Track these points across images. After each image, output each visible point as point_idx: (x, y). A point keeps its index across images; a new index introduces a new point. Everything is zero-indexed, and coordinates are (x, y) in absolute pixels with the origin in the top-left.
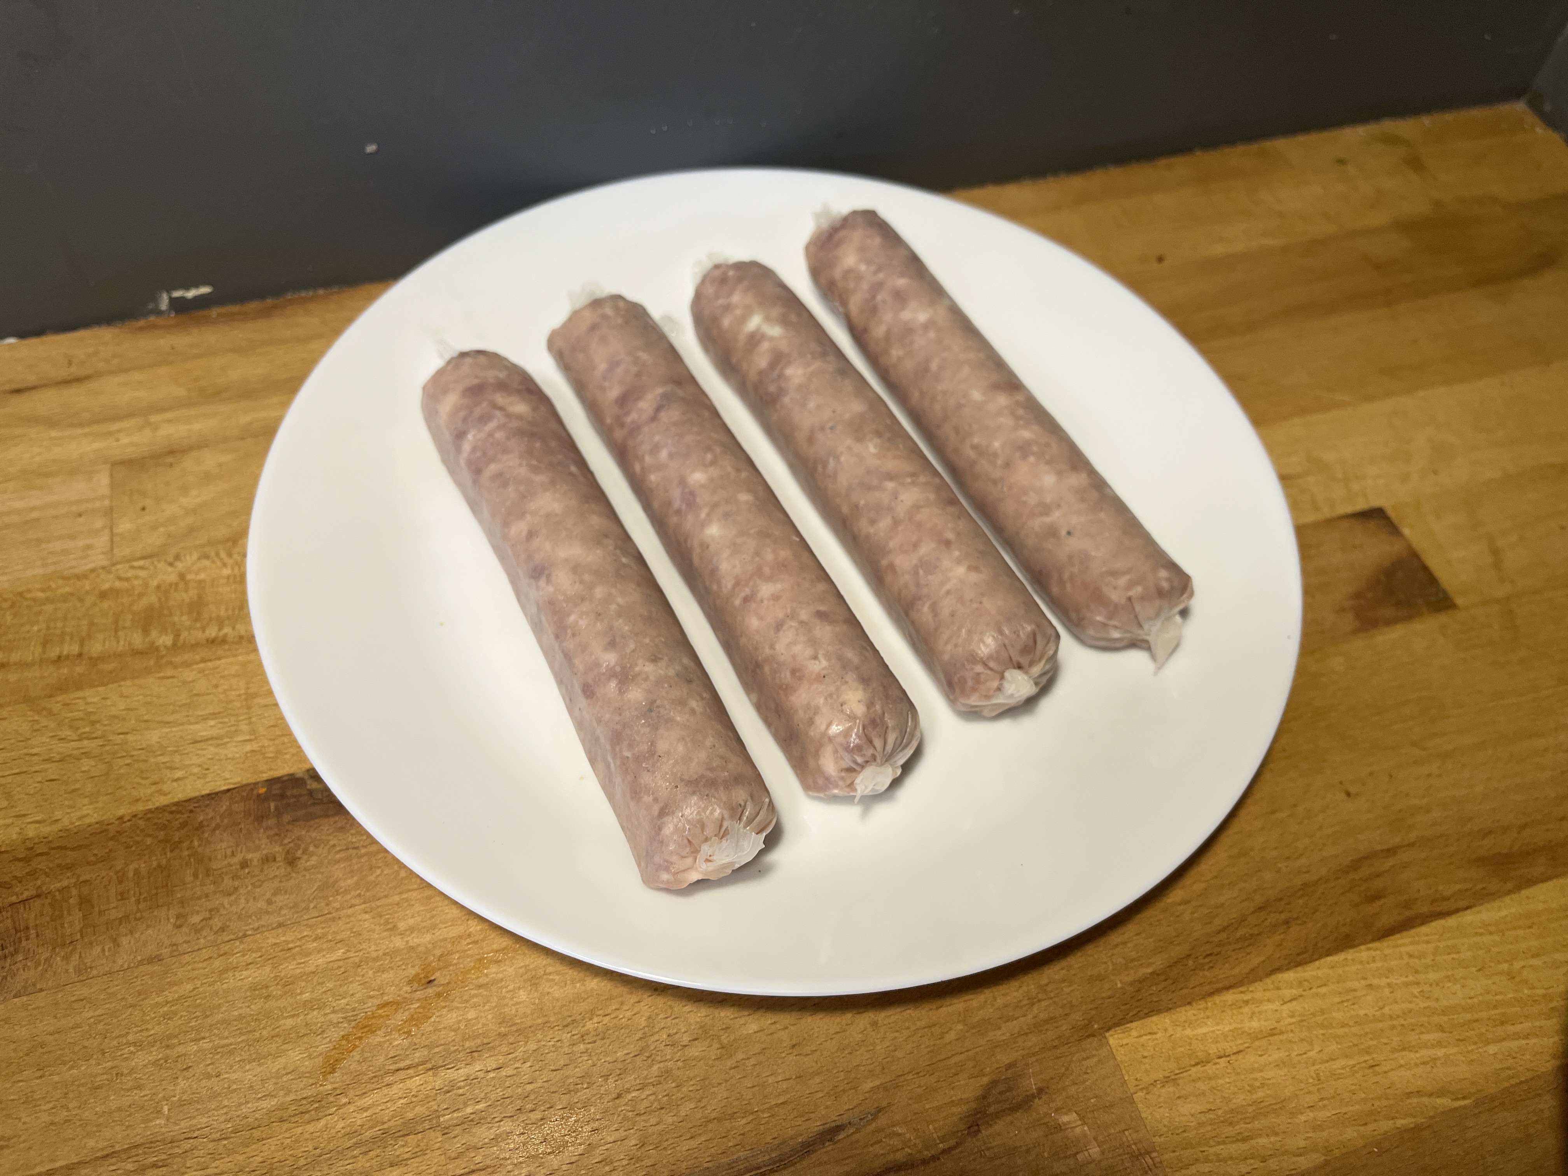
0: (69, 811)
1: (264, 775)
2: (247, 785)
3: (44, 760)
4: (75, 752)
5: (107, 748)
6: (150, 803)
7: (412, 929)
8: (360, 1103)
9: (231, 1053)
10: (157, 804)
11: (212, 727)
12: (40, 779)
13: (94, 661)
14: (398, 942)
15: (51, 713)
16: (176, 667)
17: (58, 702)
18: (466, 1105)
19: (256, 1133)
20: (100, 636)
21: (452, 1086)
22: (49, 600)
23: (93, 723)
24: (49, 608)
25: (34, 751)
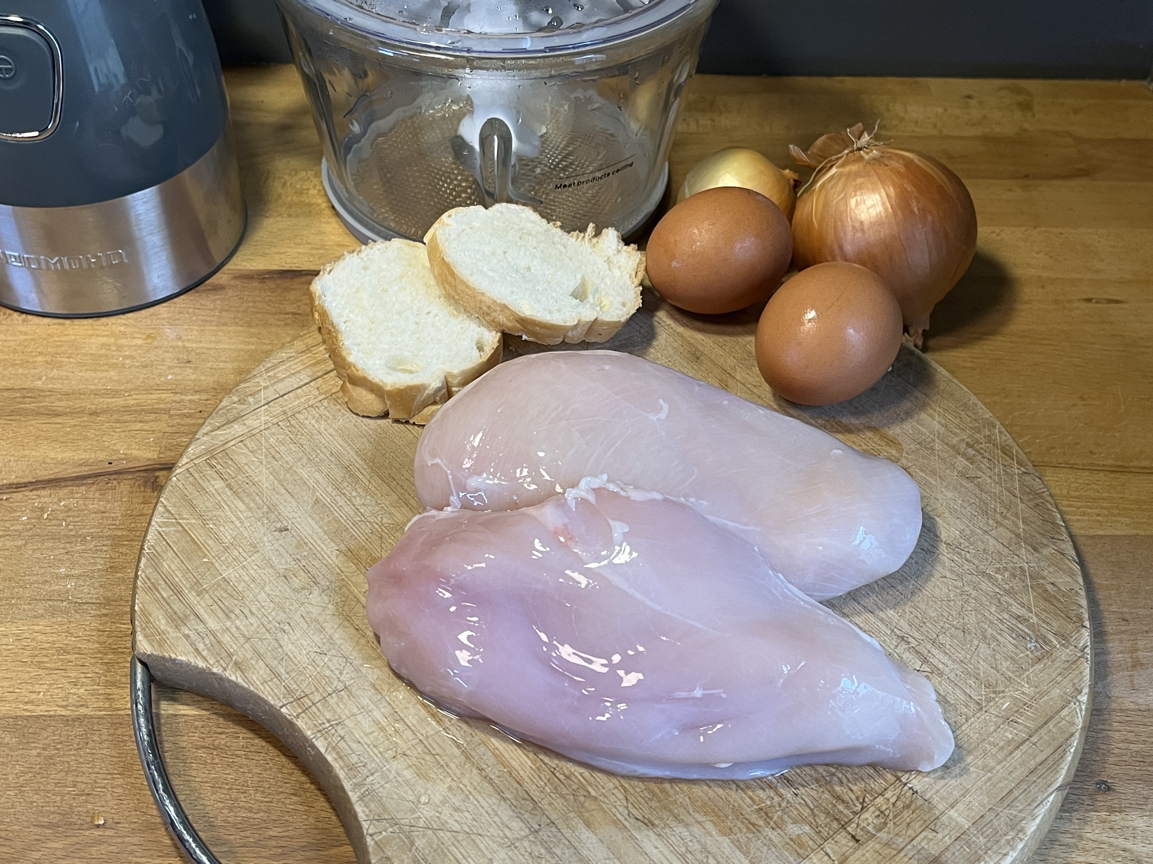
7: (189, 340)
8: (135, 396)
9: (83, 366)
14: (180, 343)
18: (185, 409)
19: (82, 396)
21: (182, 401)
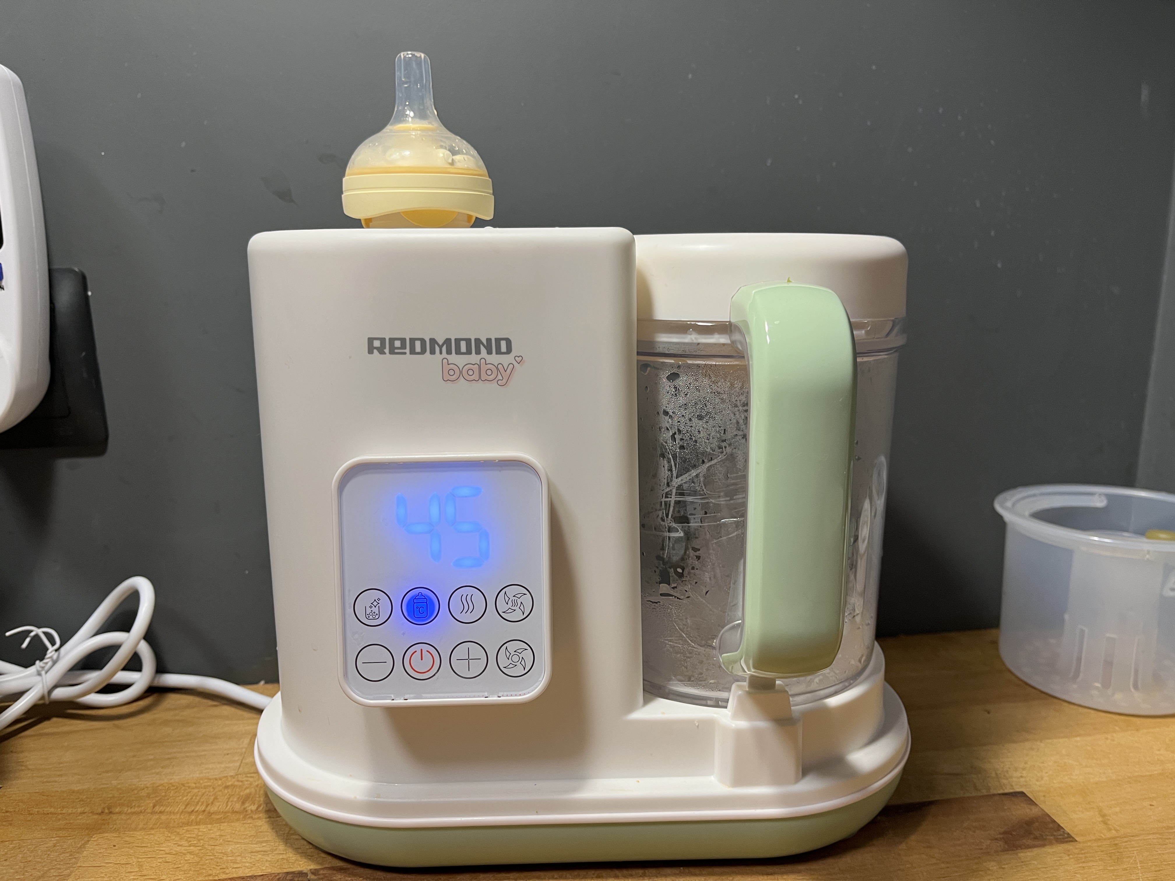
0: (171, 876)
1: (285, 870)
2: (274, 873)
3: (166, 853)
4: (184, 851)
5: (202, 851)
6: (216, 877)
10: (220, 878)
11: (263, 846)
12: (160, 861)
13: (210, 814)
15: (178, 833)
16: (253, 819)
17: (183, 829)
20: (218, 804)
22: (196, 787)
23: (199, 840)
24: (196, 790)
25: (162, 849)
